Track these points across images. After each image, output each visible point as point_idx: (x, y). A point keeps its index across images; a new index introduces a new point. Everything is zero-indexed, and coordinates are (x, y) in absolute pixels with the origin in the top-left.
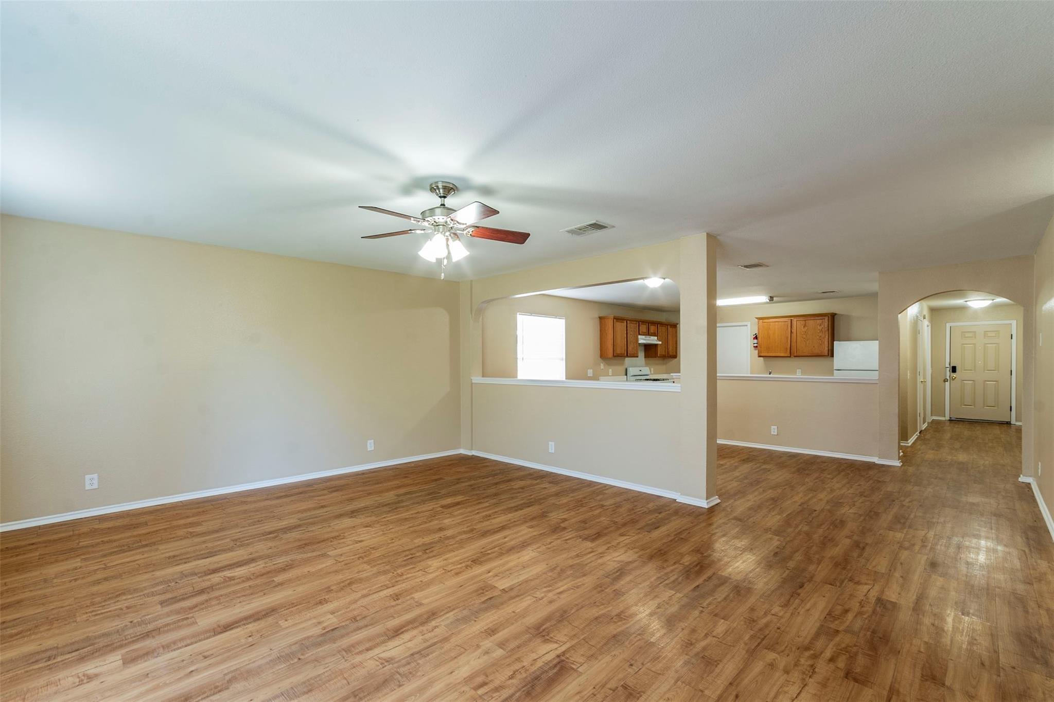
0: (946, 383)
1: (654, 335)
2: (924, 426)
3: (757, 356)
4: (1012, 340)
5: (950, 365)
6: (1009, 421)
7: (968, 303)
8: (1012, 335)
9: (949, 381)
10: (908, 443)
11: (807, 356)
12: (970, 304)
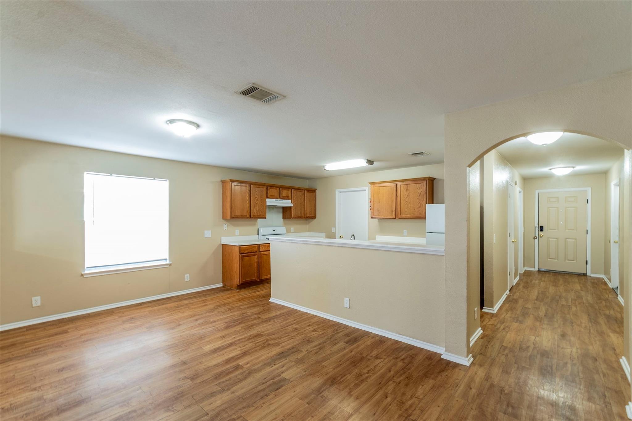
0: (535, 239)
1: (287, 198)
2: (515, 282)
3: (370, 218)
4: (588, 204)
5: (538, 225)
6: (586, 273)
7: (552, 170)
8: (587, 200)
9: (538, 238)
10: (494, 310)
11: (411, 218)
12: (554, 171)
